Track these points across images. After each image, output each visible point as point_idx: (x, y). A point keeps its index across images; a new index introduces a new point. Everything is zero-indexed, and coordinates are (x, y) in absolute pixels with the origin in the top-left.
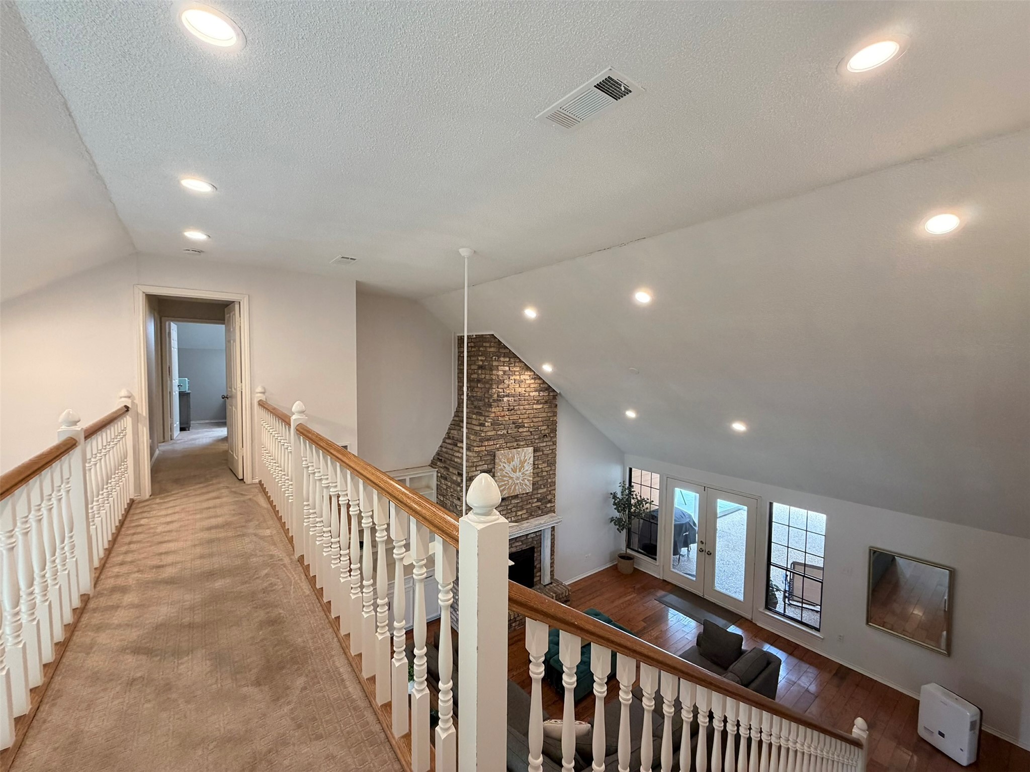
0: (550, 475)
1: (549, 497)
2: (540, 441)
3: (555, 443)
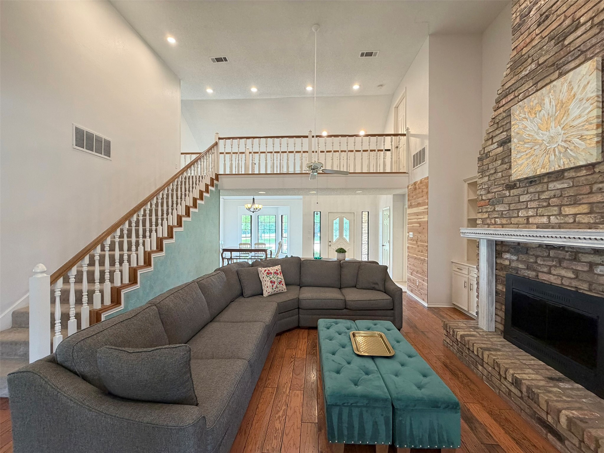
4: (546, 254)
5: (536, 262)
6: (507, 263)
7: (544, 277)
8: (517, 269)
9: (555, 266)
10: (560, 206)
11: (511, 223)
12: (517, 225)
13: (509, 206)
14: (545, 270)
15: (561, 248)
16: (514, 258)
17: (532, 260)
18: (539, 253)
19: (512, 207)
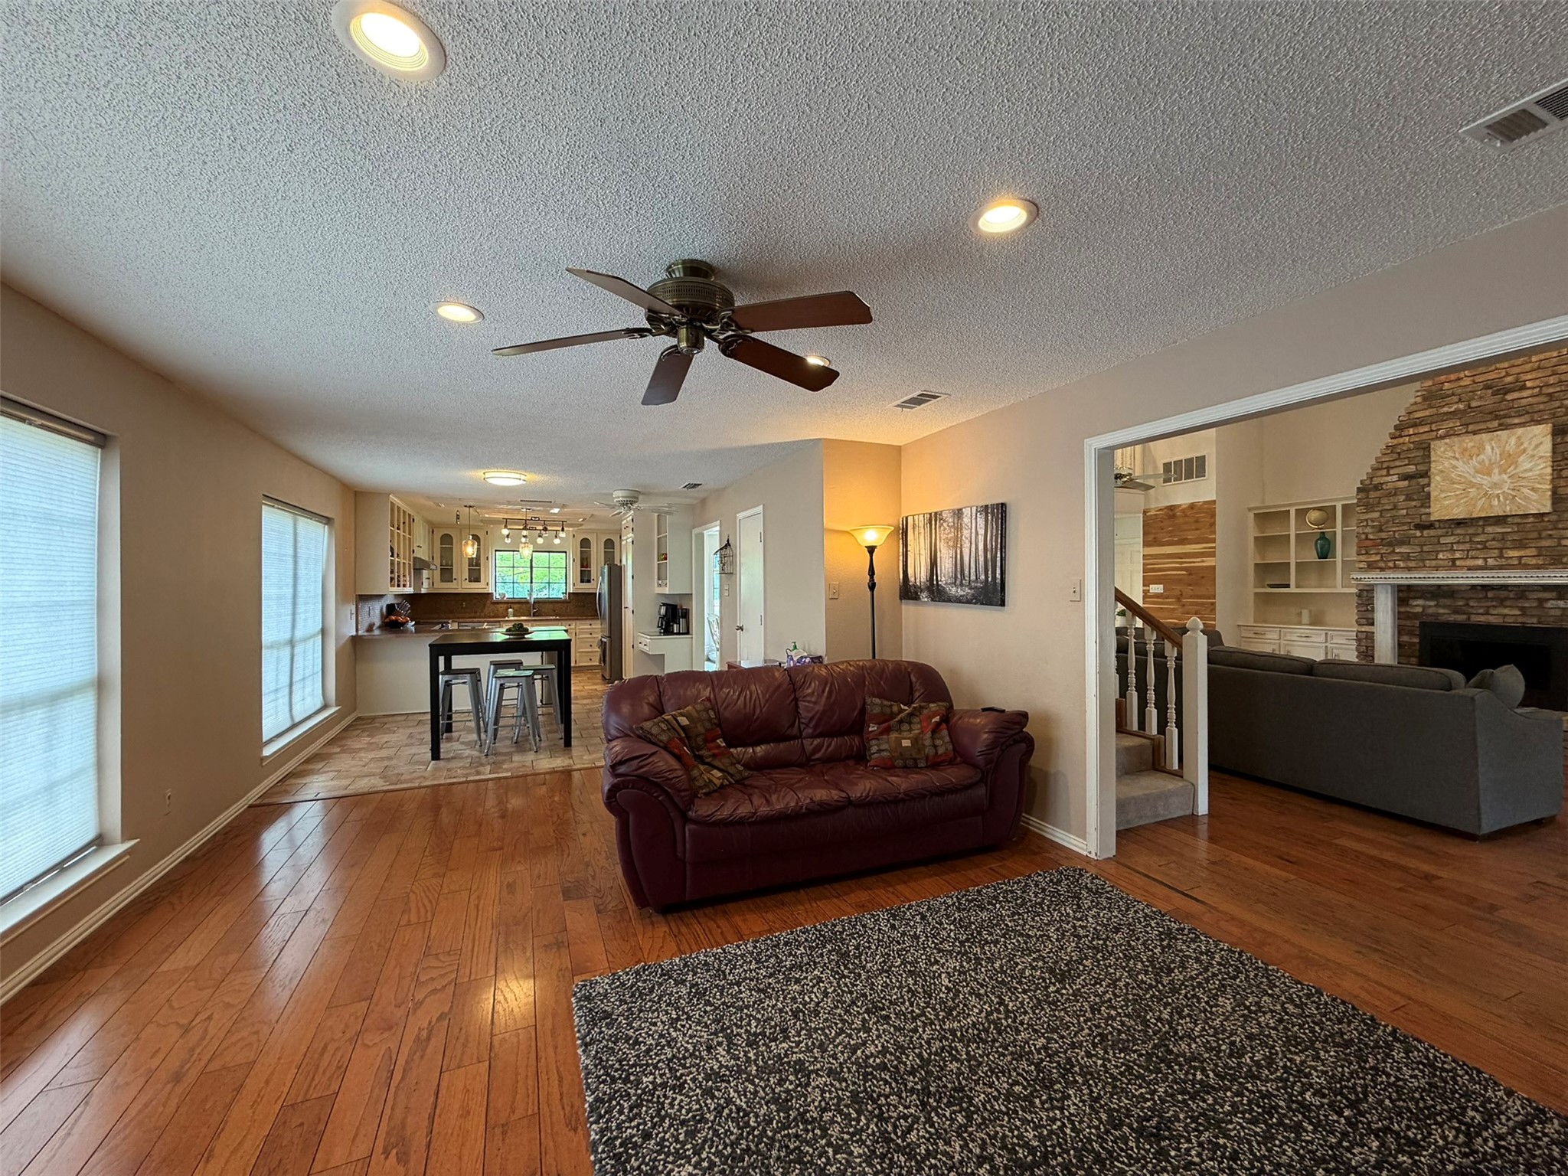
4: (1481, 595)
6: (1419, 610)
7: (1478, 619)
8: (1435, 615)
10: (1501, 549)
11: (1425, 566)
12: (1437, 568)
13: (1422, 548)
14: (1481, 611)
15: (1503, 587)
16: (1432, 603)
17: (1461, 604)
18: (1471, 595)
19: (1425, 549)
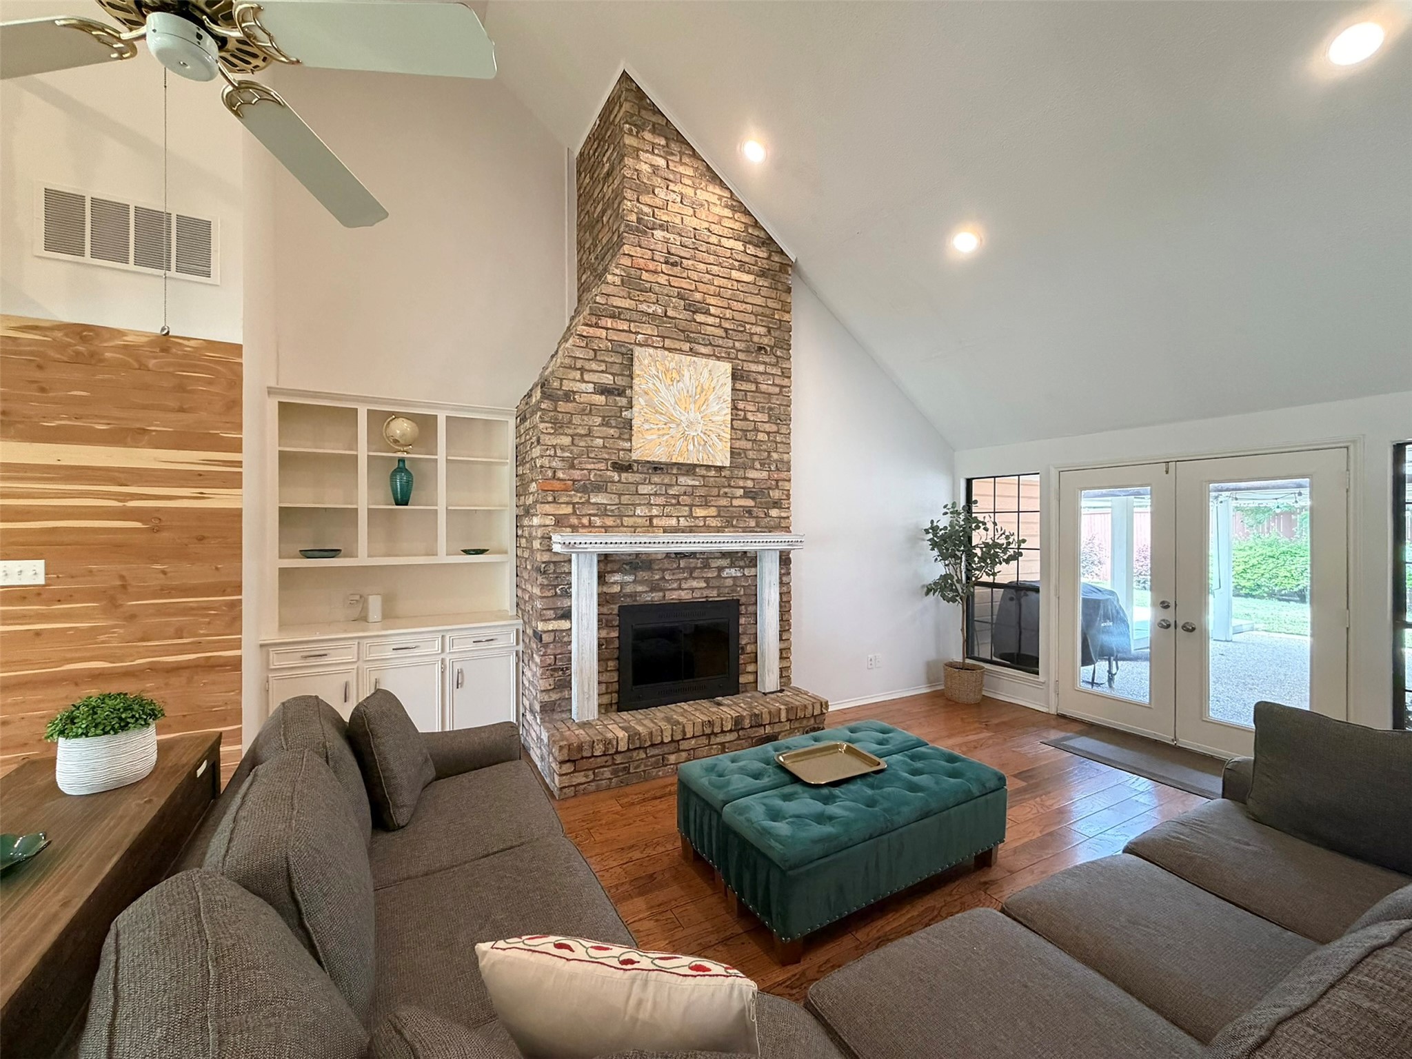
0: (776, 443)
1: (775, 494)
2: (750, 359)
3: (786, 374)
4: (675, 566)
5: (663, 578)
6: (616, 589)
7: (673, 596)
8: (633, 595)
9: (686, 579)
10: (691, 506)
11: (622, 525)
12: (634, 529)
13: (619, 499)
14: (675, 585)
15: (693, 555)
16: (629, 578)
17: (657, 577)
18: (667, 566)
19: (625, 499)
